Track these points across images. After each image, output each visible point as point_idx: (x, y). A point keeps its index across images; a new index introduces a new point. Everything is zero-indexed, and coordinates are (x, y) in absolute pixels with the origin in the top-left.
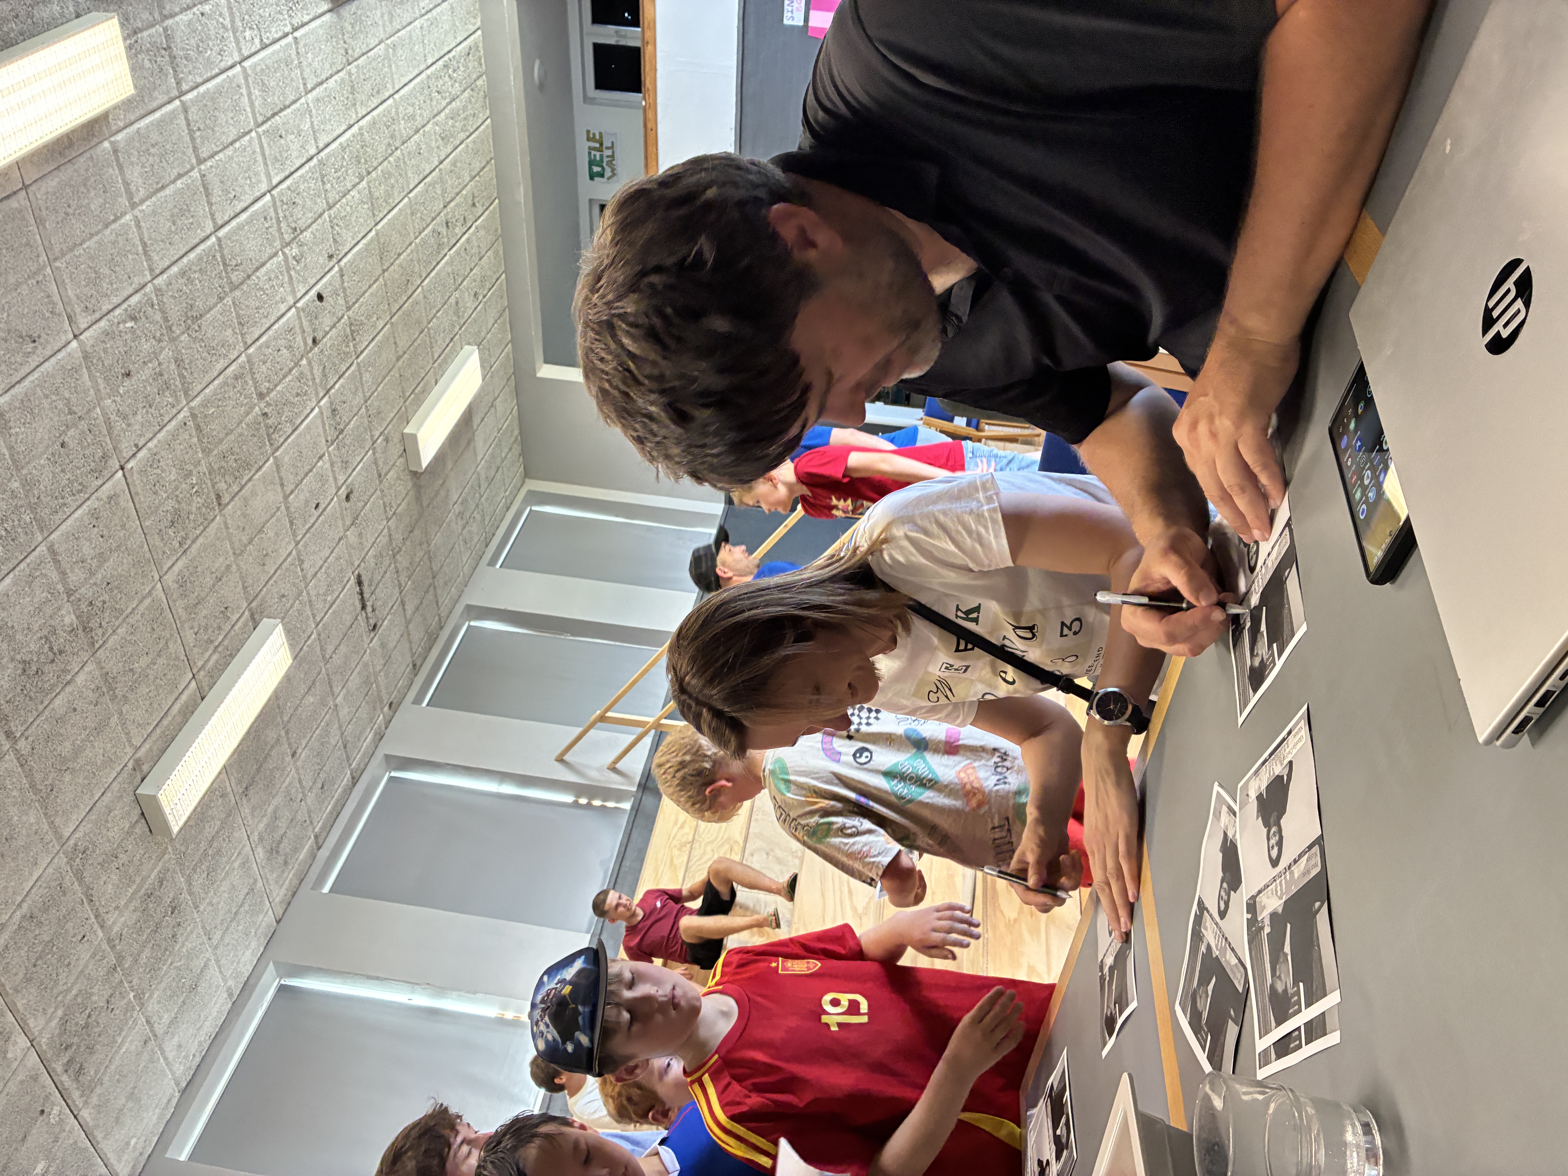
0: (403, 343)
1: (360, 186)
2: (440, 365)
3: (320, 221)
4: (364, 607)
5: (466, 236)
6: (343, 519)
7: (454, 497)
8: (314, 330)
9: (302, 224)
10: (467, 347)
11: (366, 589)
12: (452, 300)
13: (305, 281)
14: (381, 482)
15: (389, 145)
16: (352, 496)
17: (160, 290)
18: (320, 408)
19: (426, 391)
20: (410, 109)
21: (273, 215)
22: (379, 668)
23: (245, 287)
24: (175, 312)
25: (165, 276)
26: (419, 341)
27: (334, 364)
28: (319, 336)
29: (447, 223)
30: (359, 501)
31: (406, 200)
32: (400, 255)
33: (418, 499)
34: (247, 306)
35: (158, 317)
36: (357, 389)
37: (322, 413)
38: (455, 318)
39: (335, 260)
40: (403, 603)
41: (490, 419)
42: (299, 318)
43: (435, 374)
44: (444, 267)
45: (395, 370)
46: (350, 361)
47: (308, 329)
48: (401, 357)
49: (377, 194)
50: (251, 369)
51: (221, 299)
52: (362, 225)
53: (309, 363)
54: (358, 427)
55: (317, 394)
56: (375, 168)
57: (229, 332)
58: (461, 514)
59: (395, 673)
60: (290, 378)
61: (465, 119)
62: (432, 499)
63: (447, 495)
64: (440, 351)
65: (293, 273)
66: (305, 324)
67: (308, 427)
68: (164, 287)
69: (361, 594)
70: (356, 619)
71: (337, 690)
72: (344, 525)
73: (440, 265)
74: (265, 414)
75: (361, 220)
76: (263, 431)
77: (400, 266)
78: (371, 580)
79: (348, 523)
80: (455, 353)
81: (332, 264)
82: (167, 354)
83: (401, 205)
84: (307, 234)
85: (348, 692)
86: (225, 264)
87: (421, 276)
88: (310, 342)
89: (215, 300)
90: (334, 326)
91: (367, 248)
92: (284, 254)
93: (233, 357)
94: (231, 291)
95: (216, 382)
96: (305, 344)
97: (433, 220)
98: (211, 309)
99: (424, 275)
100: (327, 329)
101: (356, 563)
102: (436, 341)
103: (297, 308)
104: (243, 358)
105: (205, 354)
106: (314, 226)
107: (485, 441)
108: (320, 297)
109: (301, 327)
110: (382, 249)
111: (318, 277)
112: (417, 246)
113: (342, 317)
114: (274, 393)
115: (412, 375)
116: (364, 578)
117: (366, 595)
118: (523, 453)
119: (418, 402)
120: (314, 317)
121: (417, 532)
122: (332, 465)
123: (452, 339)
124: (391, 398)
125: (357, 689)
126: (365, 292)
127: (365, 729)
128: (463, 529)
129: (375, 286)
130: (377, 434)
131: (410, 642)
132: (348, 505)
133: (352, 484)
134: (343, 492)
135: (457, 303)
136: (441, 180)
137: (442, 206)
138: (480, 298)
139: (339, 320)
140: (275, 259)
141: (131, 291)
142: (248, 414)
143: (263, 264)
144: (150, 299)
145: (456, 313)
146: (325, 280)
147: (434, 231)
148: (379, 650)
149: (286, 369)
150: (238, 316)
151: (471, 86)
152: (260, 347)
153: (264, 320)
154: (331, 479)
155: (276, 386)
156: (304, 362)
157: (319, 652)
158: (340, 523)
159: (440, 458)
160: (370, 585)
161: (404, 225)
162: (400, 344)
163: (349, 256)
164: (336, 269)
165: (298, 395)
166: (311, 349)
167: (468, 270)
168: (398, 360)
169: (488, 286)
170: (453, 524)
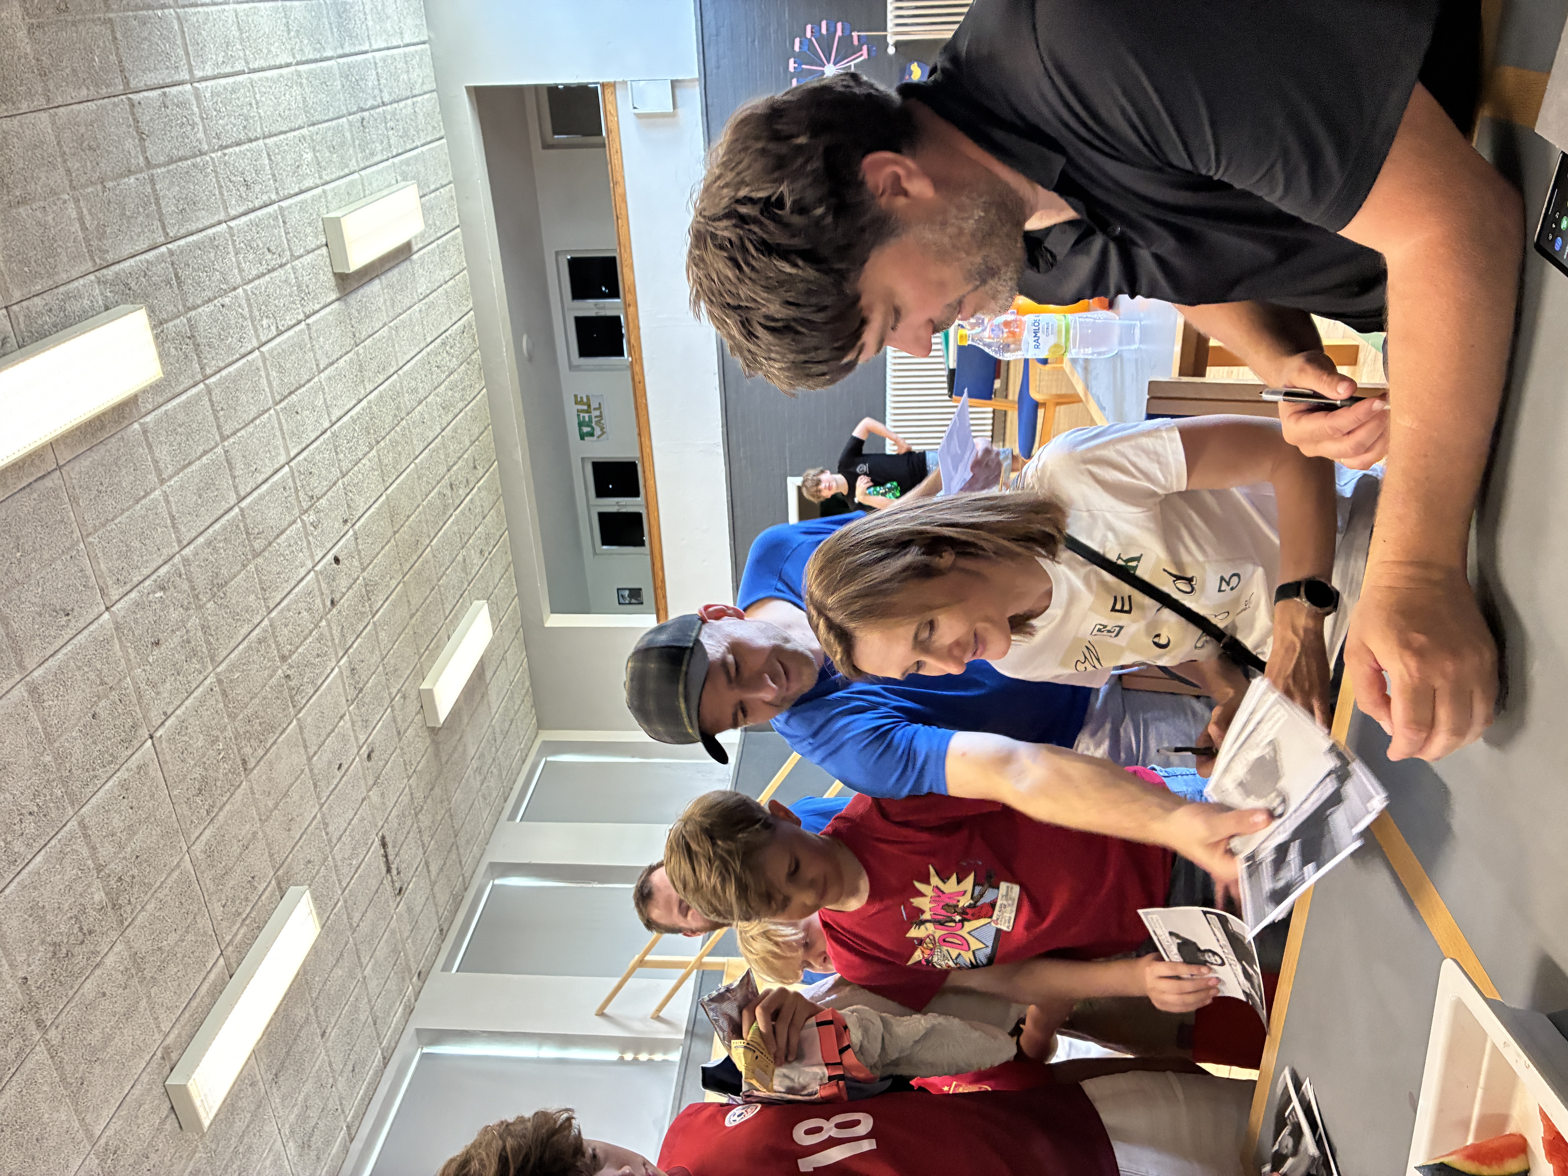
0: (415, 601)
1: (370, 455)
2: (451, 621)
3: (334, 489)
4: (389, 870)
5: (470, 497)
6: (365, 779)
7: (472, 751)
8: (332, 592)
9: (317, 492)
10: (476, 602)
11: (390, 850)
12: (460, 558)
13: (322, 545)
14: (400, 740)
15: (395, 415)
16: (373, 755)
17: (187, 560)
18: (340, 668)
19: (439, 647)
20: (413, 383)
21: (291, 484)
22: (406, 934)
23: (266, 554)
24: (201, 580)
25: (192, 547)
26: (430, 598)
27: (352, 624)
28: (337, 596)
29: (451, 485)
30: (380, 760)
31: (413, 465)
32: (409, 517)
33: (437, 755)
34: (269, 572)
35: (186, 586)
36: (374, 648)
37: (341, 673)
38: (463, 575)
39: (349, 524)
40: (427, 864)
41: (501, 672)
42: (318, 581)
43: (447, 631)
44: (450, 527)
45: (409, 627)
46: (366, 620)
47: (326, 592)
48: (414, 614)
49: (386, 461)
50: (273, 633)
51: (244, 566)
52: (373, 490)
53: (329, 625)
54: (376, 685)
55: (336, 654)
56: (384, 438)
57: (253, 597)
58: (479, 770)
59: (422, 939)
60: (310, 639)
61: (463, 389)
62: (451, 756)
63: (465, 750)
64: (450, 607)
65: (311, 538)
66: (324, 586)
67: (329, 688)
68: (191, 557)
69: (386, 856)
70: (382, 883)
71: (364, 961)
72: (366, 785)
73: (447, 525)
74: (288, 677)
75: (373, 486)
76: (286, 693)
77: (410, 527)
78: (394, 842)
79: (371, 783)
80: (465, 609)
81: (346, 528)
82: (194, 621)
83: (408, 470)
84: (323, 501)
85: (376, 962)
86: (248, 533)
87: (429, 536)
88: (328, 603)
89: (238, 568)
90: (350, 588)
91: (378, 512)
92: (302, 520)
93: (256, 622)
94: (254, 558)
95: (241, 647)
96: (324, 605)
97: (438, 482)
98: (235, 576)
99: (432, 535)
100: (344, 590)
101: (380, 824)
102: (447, 598)
103: (316, 572)
104: (266, 622)
105: (230, 620)
106: (329, 493)
107: (498, 694)
108: (337, 560)
109: (320, 589)
110: (392, 512)
111: (334, 541)
112: (424, 507)
113: (358, 578)
114: (296, 655)
115: (425, 631)
116: (387, 839)
117: (391, 858)
118: (535, 705)
119: (433, 658)
120: (332, 579)
121: (437, 790)
122: (353, 725)
123: (461, 596)
124: (407, 655)
125: (386, 959)
126: (378, 554)
127: (394, 1002)
128: (482, 784)
129: (387, 547)
130: (394, 691)
131: (436, 905)
132: (369, 764)
133: (373, 743)
134: (364, 751)
135: (464, 560)
136: (444, 446)
137: (445, 469)
138: (486, 554)
139: (355, 581)
140: (294, 526)
141: (161, 562)
142: (272, 677)
143: (283, 532)
144: (178, 569)
145: (464, 570)
146: (340, 544)
147: (439, 493)
148: (406, 915)
149: (307, 631)
150: (261, 582)
151: (467, 360)
152: (282, 610)
153: (285, 585)
154: (352, 739)
155: (297, 648)
156: (324, 623)
157: (346, 920)
158: (362, 782)
159: (455, 713)
160: (394, 847)
161: (412, 489)
162: (413, 602)
163: (363, 520)
164: (351, 532)
165: (318, 656)
166: (330, 610)
167: (473, 528)
168: (411, 617)
169: (493, 543)
170: (471, 780)
